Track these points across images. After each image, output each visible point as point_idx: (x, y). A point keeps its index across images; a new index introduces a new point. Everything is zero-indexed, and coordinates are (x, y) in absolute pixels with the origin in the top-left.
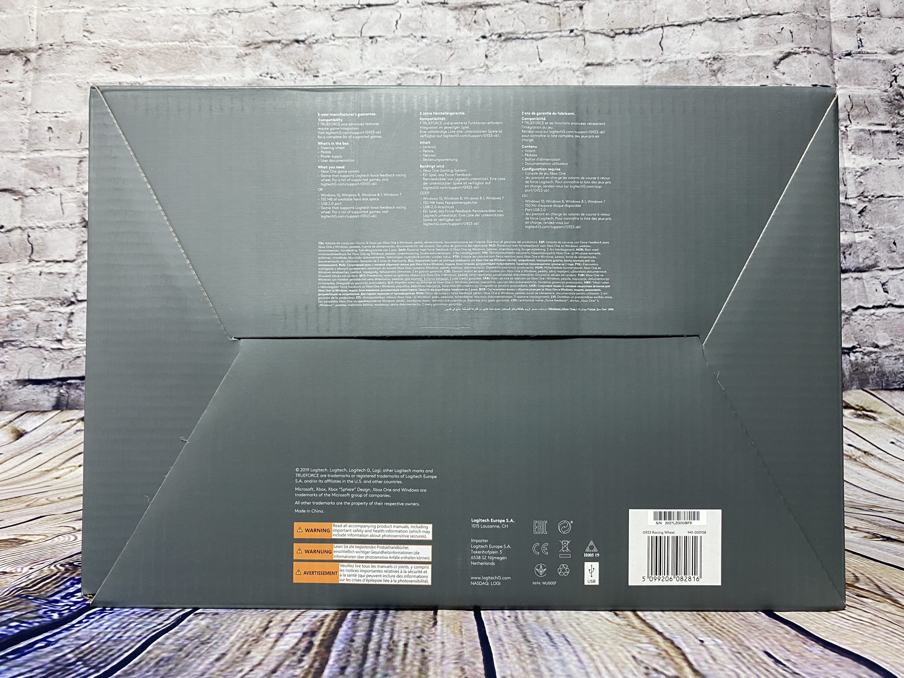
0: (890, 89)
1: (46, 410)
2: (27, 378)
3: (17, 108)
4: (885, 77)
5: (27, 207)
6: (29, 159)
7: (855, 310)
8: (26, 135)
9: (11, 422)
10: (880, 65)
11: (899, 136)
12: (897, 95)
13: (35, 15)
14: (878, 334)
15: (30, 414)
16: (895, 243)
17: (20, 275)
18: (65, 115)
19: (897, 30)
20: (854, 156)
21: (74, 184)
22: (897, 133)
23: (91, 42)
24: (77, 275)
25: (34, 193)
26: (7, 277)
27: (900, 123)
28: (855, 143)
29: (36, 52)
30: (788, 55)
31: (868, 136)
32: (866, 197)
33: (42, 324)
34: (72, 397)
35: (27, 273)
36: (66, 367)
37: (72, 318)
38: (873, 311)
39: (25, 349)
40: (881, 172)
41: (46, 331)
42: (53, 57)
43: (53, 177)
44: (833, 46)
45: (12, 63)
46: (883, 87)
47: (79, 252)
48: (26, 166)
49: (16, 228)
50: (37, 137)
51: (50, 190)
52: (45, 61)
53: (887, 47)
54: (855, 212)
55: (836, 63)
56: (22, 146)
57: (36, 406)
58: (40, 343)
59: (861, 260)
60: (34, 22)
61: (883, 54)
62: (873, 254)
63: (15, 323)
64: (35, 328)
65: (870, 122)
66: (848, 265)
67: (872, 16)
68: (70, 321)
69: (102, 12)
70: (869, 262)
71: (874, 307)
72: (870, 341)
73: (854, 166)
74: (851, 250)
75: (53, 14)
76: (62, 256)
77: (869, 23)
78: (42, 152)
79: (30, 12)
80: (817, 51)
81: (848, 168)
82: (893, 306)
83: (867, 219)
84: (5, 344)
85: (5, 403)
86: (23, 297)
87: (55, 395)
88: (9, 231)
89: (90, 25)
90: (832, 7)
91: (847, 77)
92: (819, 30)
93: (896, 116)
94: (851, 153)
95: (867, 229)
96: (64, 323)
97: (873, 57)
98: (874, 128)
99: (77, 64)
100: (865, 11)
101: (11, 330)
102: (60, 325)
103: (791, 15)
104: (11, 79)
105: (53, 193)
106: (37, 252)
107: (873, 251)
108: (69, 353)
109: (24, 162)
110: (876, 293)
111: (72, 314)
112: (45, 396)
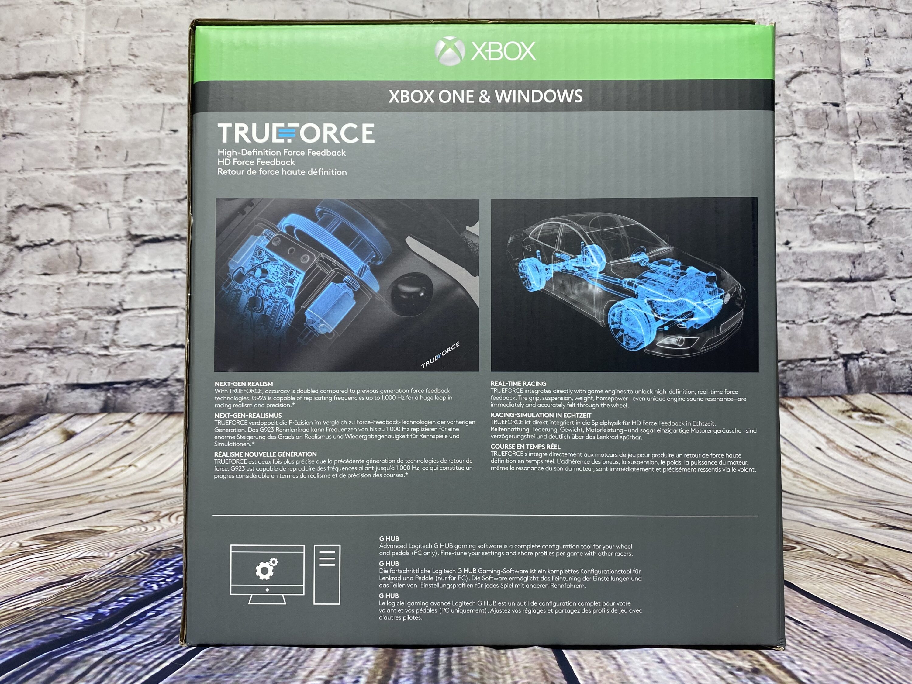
0: (897, 106)
1: (94, 412)
2: (75, 382)
3: (65, 127)
4: (892, 94)
5: (76, 221)
6: (77, 176)
7: (864, 317)
8: (74, 153)
9: (61, 423)
10: (887, 83)
11: (905, 150)
12: (904, 111)
13: (82, 40)
14: (885, 341)
15: (79, 416)
16: (902, 253)
17: (69, 285)
18: (112, 134)
19: (903, 50)
20: (863, 170)
21: (120, 200)
22: (904, 148)
23: (136, 66)
24: (123, 286)
25: (83, 209)
26: (56, 287)
27: (906, 139)
28: (864, 157)
29: (84, 75)
30: (798, 74)
31: (876, 151)
32: (875, 209)
33: (90, 332)
34: (119, 400)
35: (75, 284)
36: (113, 372)
37: (119, 326)
38: (880, 318)
39: (73, 356)
40: (889, 186)
41: (93, 338)
42: (100, 80)
43: (101, 193)
44: (842, 65)
45: (60, 85)
46: (890, 104)
47: (125, 264)
48: (75, 183)
49: (65, 241)
50: (85, 156)
51: (98, 205)
52: (93, 84)
53: (894, 66)
54: (864, 224)
55: (845, 82)
56: (71, 164)
57: (85, 409)
58: (88, 349)
59: (870, 270)
60: (82, 46)
61: (890, 73)
62: (881, 264)
63: (64, 331)
64: (83, 335)
65: (878, 137)
66: (857, 274)
67: (879, 37)
68: (116, 329)
69: (146, 37)
70: (878, 272)
71: (882, 315)
72: (878, 347)
73: (863, 179)
74: (860, 260)
75: (100, 39)
76: (108, 267)
77: (876, 43)
78: (90, 170)
79: (78, 37)
80: (827, 70)
81: (858, 182)
82: (899, 313)
83: (876, 230)
84: (55, 351)
85: (55, 406)
86: (72, 306)
87: (103, 398)
88: (59, 244)
89: (135, 49)
90: (840, 29)
91: (855, 94)
92: (828, 50)
93: (902, 132)
94: (860, 167)
95: (875, 239)
96: (110, 330)
97: (881, 75)
98: (882, 143)
99: (122, 86)
100: (872, 32)
101: (61, 338)
102: (107, 333)
103: (801, 36)
104: (59, 100)
105: (100, 208)
106: (86, 264)
107: (882, 260)
108: (116, 359)
109: (73, 179)
110: (884, 302)
111: (118, 322)
112: (93, 400)
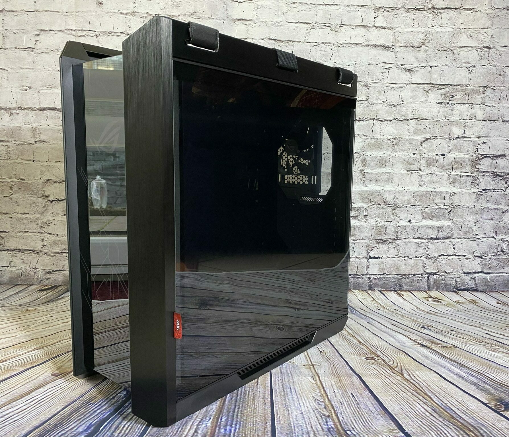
0: (474, 155)
4: (473, 149)
7: (440, 256)
10: (472, 143)
11: (473, 178)
12: (477, 158)
14: (447, 267)
16: (461, 227)
19: (483, 126)
28: (453, 181)
30: (427, 139)
31: (459, 178)
32: (453, 206)
38: (447, 257)
40: (462, 195)
44: (451, 134)
46: (471, 154)
53: (477, 134)
54: (447, 212)
55: (451, 142)
59: (446, 234)
61: (474, 138)
62: (452, 231)
65: (461, 171)
66: (440, 236)
67: (472, 120)
70: (449, 235)
72: (443, 270)
73: (450, 191)
74: (442, 229)
77: (469, 123)
80: (441, 137)
82: (455, 255)
83: (451, 215)
90: (453, 114)
91: (455, 148)
93: (474, 168)
94: (450, 185)
95: (451, 220)
97: (469, 139)
98: (463, 174)
100: (468, 117)
103: (431, 120)
110: (450, 249)
